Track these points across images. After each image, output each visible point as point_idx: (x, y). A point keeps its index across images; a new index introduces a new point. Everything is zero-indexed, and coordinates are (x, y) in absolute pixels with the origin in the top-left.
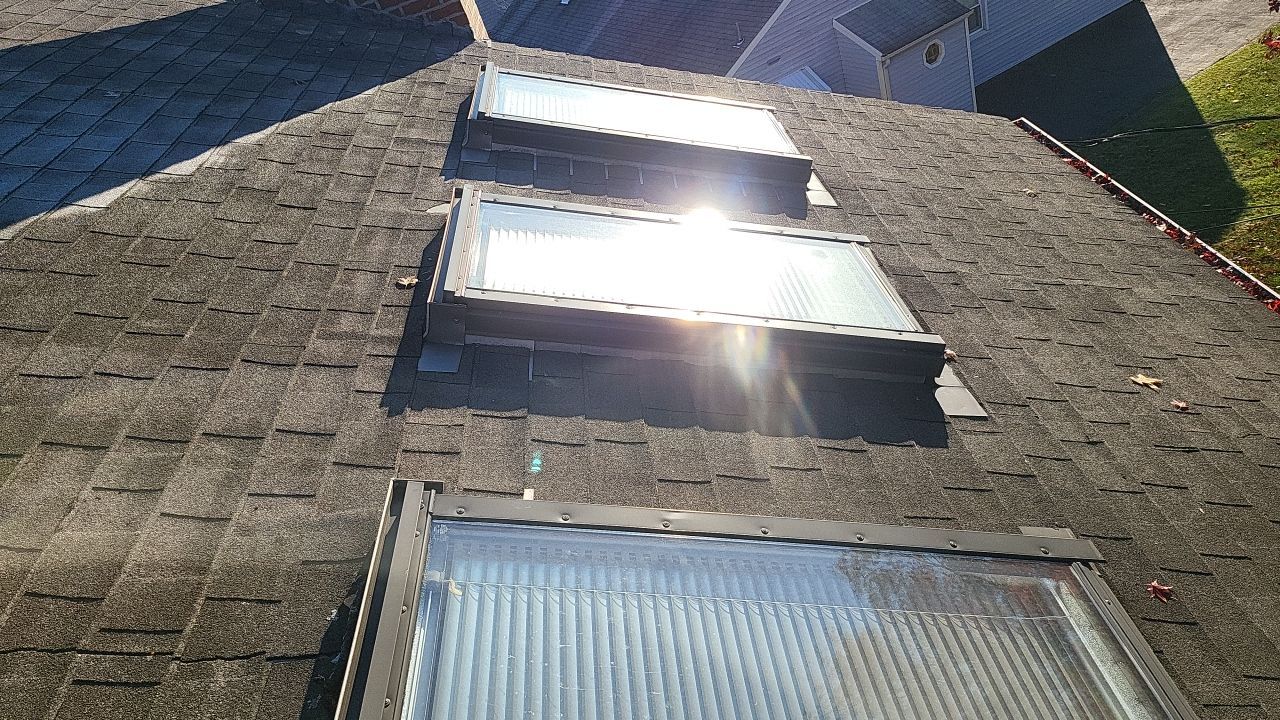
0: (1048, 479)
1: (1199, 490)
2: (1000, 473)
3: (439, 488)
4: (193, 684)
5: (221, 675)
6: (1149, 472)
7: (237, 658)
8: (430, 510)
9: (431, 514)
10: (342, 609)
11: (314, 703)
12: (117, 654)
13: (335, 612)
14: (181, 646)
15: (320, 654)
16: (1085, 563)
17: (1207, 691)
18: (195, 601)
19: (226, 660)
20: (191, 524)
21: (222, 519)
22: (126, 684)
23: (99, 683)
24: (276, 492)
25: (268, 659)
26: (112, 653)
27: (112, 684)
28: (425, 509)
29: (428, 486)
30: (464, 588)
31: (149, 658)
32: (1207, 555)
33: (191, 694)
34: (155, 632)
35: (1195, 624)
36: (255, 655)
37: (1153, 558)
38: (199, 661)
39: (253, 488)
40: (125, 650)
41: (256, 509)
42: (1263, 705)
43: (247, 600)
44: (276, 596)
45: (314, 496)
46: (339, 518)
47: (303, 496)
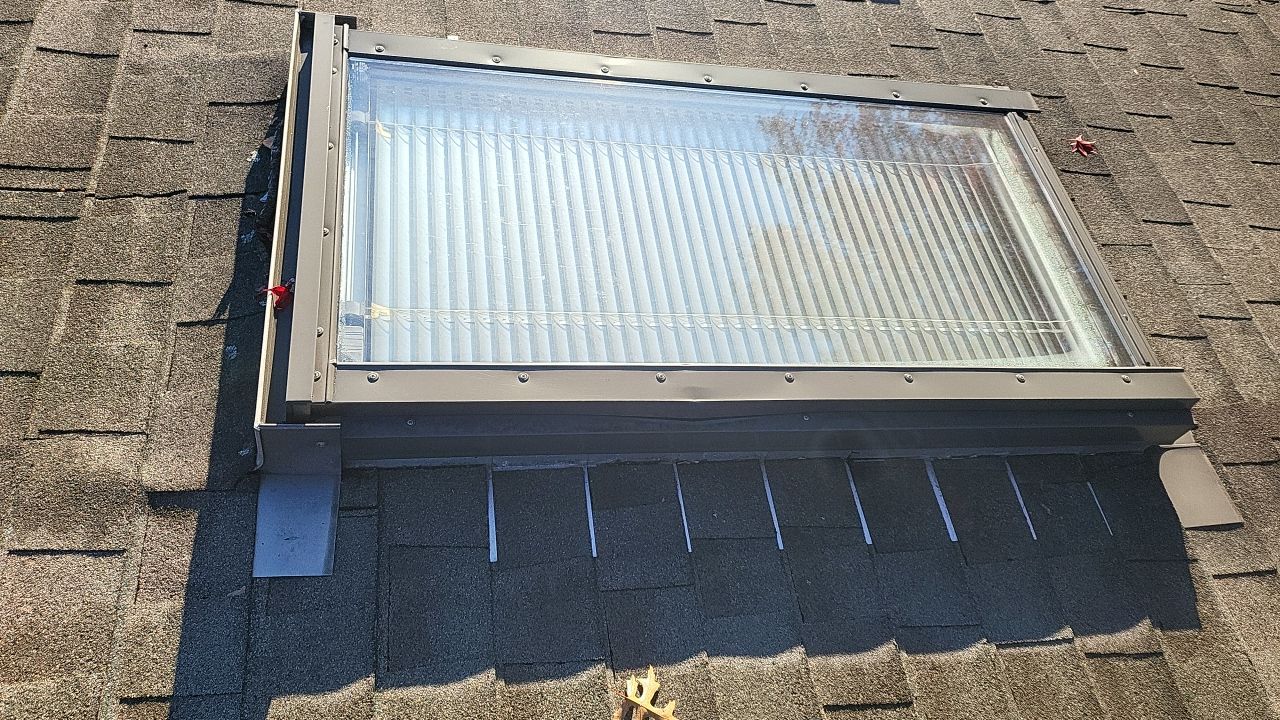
0: (995, 37)
1: (1136, 54)
2: (948, 32)
3: (352, 23)
4: (114, 220)
5: (143, 212)
6: (1093, 34)
7: (156, 195)
8: (345, 47)
9: (347, 50)
10: (263, 151)
11: (248, 238)
12: (23, 190)
13: (255, 154)
14: (93, 183)
15: (246, 193)
16: (1021, 113)
17: (1107, 232)
18: (98, 139)
19: (145, 197)
20: (75, 61)
21: (109, 56)
22: (41, 219)
23: (10, 218)
24: (165, 28)
25: (191, 198)
26: (17, 189)
27: (24, 219)
28: (339, 45)
29: (340, 21)
30: (392, 130)
31: (60, 194)
32: (1131, 114)
33: (114, 229)
34: (61, 170)
35: (1108, 175)
36: (176, 193)
37: (1080, 116)
38: (116, 198)
39: (137, 23)
40: (31, 186)
41: (146, 46)
42: (1155, 245)
43: (155, 140)
44: (188, 137)
45: (210, 34)
46: (242, 58)
47: (198, 34)
